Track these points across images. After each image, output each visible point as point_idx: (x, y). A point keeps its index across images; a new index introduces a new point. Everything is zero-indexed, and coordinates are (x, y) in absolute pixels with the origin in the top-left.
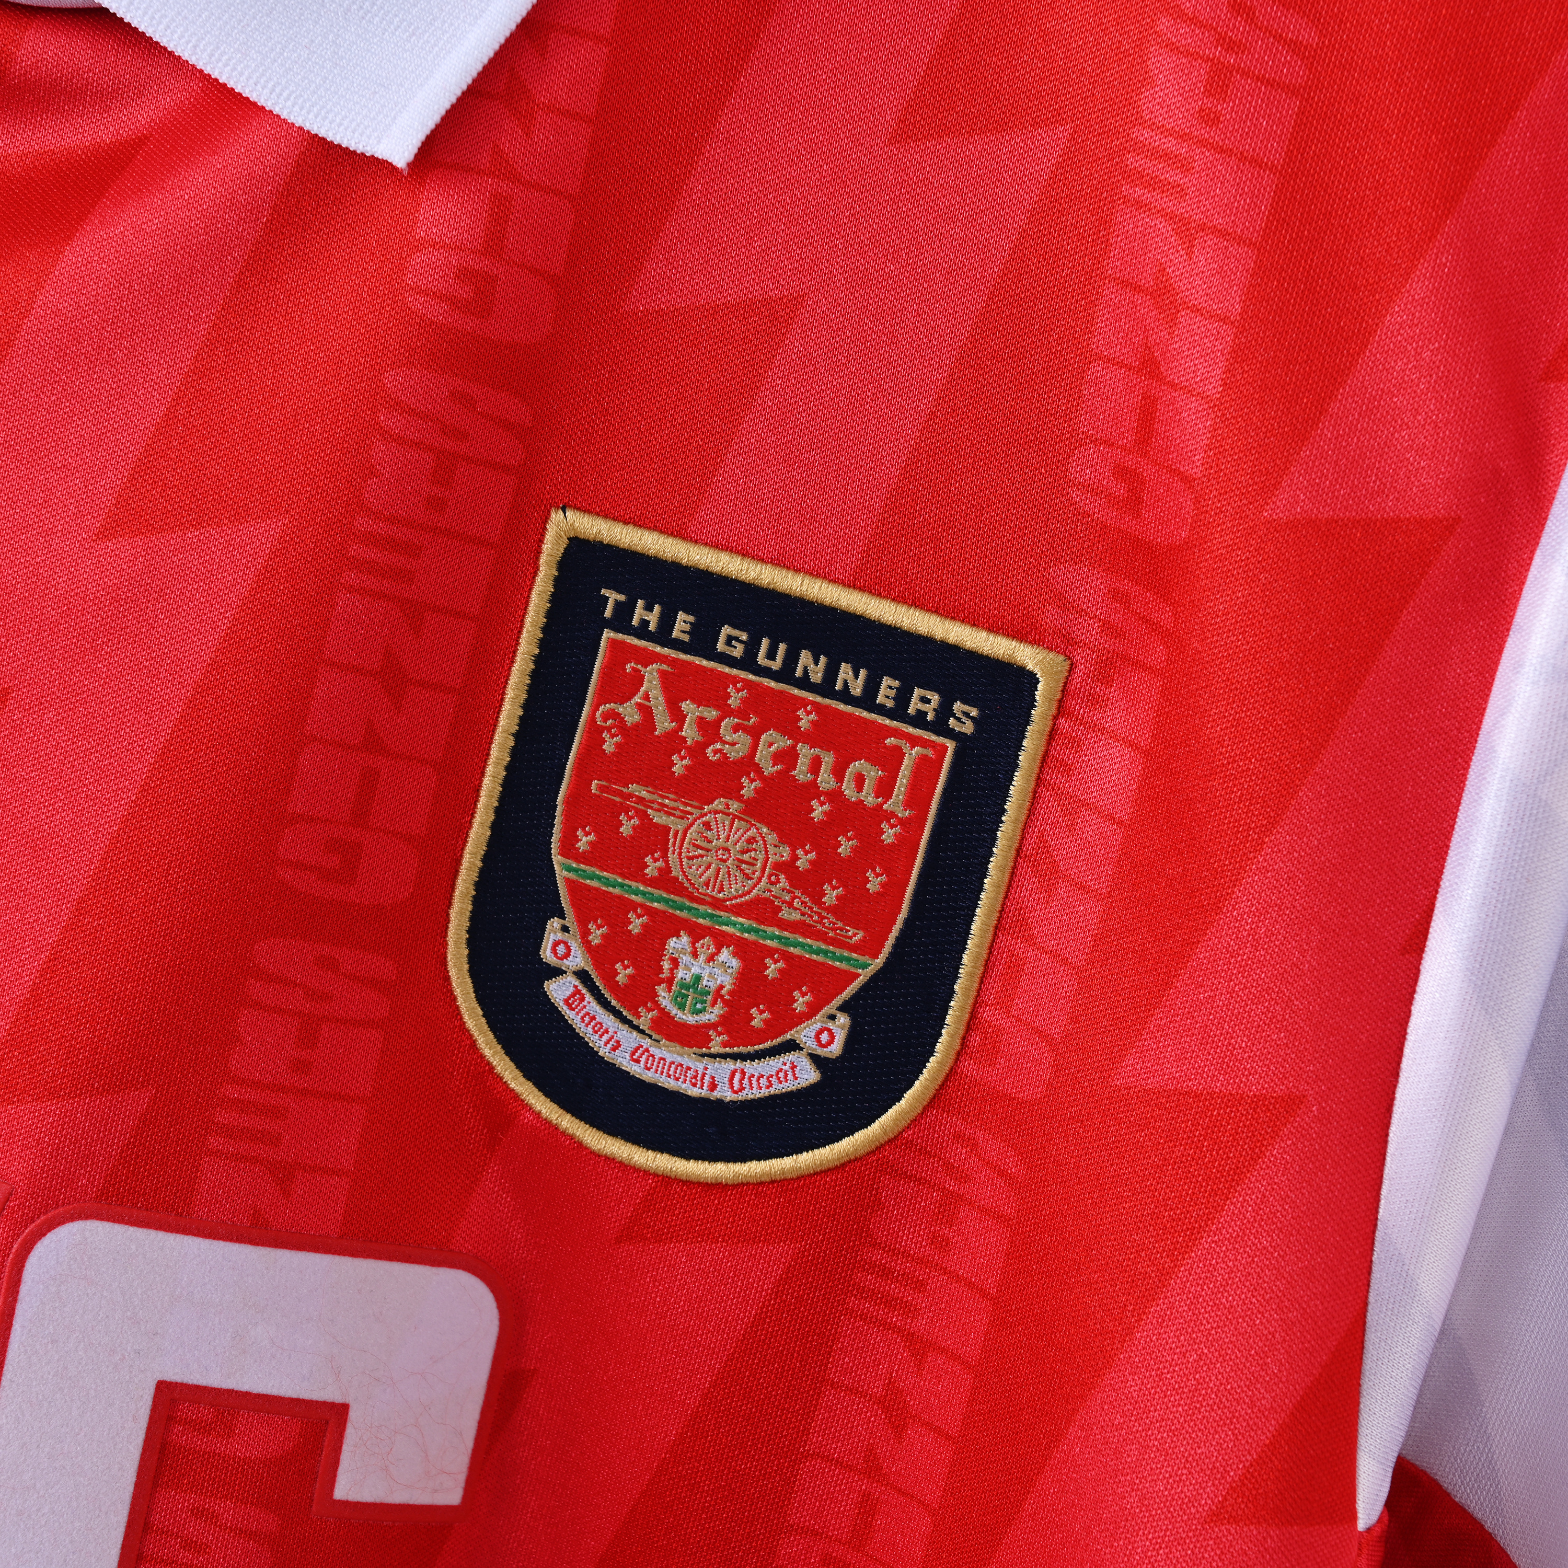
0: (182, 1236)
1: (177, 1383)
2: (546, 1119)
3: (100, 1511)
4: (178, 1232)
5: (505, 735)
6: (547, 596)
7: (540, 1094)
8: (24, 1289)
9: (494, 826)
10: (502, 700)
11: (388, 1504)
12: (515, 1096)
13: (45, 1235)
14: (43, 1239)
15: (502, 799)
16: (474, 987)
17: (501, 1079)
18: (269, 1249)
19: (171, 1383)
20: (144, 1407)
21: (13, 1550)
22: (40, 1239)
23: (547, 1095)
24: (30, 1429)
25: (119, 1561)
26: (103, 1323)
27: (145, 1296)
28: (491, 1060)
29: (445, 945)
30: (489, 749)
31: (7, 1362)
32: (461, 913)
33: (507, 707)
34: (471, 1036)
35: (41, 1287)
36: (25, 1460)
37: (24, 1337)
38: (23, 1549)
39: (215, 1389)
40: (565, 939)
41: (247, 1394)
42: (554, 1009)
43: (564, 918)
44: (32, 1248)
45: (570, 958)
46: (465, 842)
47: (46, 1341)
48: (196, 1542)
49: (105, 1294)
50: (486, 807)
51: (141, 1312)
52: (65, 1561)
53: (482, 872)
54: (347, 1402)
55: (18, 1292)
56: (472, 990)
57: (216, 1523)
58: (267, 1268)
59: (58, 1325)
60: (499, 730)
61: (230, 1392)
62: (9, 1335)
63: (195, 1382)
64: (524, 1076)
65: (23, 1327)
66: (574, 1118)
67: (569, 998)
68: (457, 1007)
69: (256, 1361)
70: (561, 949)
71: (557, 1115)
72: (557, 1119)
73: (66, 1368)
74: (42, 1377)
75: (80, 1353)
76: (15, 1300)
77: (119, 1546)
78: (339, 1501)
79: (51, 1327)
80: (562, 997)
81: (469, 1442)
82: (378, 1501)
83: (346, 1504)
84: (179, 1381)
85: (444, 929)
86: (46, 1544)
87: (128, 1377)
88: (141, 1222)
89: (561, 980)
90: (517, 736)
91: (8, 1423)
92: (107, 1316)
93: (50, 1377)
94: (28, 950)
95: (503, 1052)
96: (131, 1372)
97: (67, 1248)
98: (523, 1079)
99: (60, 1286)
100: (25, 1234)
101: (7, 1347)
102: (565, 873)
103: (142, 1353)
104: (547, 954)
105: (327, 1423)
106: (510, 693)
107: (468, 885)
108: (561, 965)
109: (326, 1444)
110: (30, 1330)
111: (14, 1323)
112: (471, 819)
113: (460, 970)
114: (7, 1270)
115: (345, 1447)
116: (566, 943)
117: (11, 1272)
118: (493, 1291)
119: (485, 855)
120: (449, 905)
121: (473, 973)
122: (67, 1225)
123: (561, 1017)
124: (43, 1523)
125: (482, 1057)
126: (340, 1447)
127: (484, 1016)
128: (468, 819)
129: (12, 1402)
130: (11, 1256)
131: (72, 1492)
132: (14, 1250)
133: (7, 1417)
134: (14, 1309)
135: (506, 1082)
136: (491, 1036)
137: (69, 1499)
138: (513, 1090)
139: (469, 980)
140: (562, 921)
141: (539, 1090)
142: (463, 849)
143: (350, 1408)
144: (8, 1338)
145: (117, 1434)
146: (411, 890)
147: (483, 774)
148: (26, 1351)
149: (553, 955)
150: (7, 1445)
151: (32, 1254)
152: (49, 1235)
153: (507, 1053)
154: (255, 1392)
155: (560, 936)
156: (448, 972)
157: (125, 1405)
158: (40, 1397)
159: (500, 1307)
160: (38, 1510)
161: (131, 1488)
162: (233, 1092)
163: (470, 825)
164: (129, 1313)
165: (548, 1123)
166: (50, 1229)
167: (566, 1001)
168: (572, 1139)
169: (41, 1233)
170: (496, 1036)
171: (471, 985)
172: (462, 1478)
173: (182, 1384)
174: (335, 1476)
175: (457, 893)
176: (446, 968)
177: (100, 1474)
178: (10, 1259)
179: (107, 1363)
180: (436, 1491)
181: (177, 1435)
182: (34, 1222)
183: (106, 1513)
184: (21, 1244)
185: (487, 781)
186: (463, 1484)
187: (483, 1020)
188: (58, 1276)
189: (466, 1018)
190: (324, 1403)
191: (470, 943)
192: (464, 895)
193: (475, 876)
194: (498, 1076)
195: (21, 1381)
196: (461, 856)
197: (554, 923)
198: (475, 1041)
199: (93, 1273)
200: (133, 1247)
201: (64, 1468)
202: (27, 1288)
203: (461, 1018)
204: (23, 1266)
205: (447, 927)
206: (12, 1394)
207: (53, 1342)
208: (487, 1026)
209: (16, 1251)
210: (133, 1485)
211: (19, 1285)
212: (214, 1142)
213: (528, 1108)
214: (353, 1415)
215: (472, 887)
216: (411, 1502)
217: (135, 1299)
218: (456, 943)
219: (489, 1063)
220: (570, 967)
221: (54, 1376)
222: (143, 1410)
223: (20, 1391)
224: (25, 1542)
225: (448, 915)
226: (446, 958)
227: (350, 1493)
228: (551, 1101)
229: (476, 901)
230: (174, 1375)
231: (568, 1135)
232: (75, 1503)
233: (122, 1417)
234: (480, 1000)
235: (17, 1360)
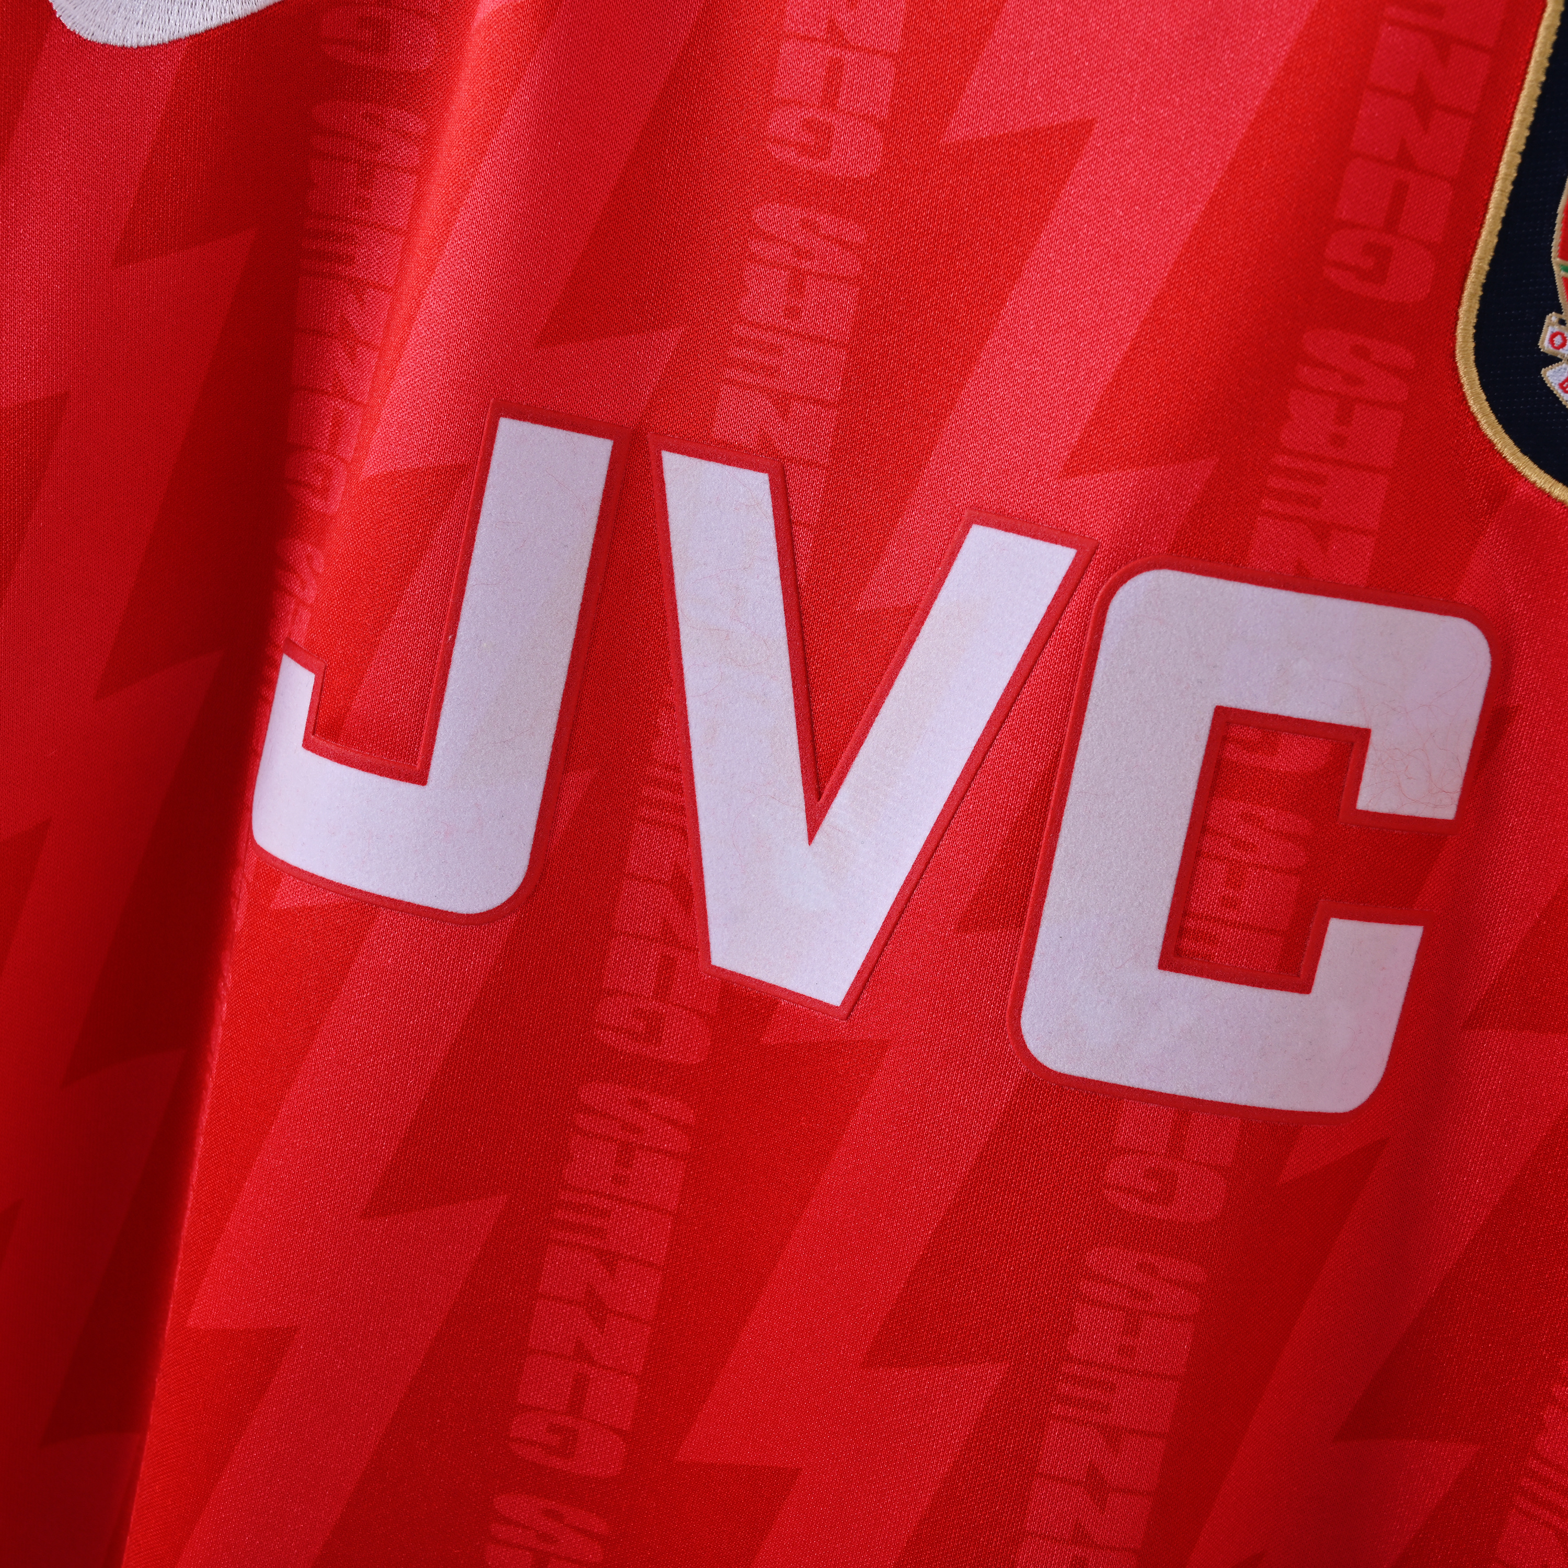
0: (1239, 583)
1: (1231, 708)
2: (1540, 488)
3: (1168, 814)
4: (1235, 580)
5: (1514, 154)
6: (1554, 30)
7: (1535, 466)
8: (1108, 628)
9: (1501, 235)
10: (1511, 123)
11: (1399, 815)
12: (1513, 470)
13: (1125, 582)
14: (1124, 585)
15: (1509, 210)
16: (1479, 375)
17: (1501, 455)
18: (1309, 596)
19: (1226, 708)
20: (1204, 728)
21: (1096, 846)
22: (1122, 585)
23: (1541, 467)
24: (1111, 745)
25: (1182, 857)
26: (1172, 657)
27: (1207, 634)
28: (1492, 438)
29: (1453, 339)
30: (1498, 167)
31: (1092, 689)
32: (1468, 311)
33: (1514, 129)
34: (1475, 419)
35: (1122, 626)
36: (1106, 771)
37: (1107, 669)
38: (1104, 845)
39: (1262, 714)
40: (1562, 331)
41: (1289, 719)
42: (1549, 392)
43: (1561, 313)
44: (1115, 593)
45: (1566, 348)
46: (1474, 249)
47: (1125, 671)
48: (1244, 842)
49: (1174, 632)
50: (1494, 217)
51: (1203, 648)
52: (1138, 855)
53: (1489, 275)
54: (1370, 728)
55: (1102, 630)
56: (1477, 378)
57: (1261, 826)
58: (1307, 612)
59: (1135, 658)
60: (1508, 149)
61: (1275, 717)
62: (1095, 666)
63: (1247, 708)
64: (1521, 451)
65: (1106, 659)
66: (1564, 487)
67: (1564, 383)
68: (1464, 394)
69: (1296, 691)
70: (1558, 340)
71: (1550, 485)
72: (1550, 488)
73: (1141, 694)
74: (1121, 702)
75: (1153, 682)
76: (1100, 637)
77: (1182, 844)
78: (1361, 811)
79: (1129, 660)
80: (1557, 382)
81: (1464, 768)
82: (1392, 812)
83: (1366, 813)
84: (1234, 706)
85: (1453, 326)
86: (1123, 842)
87: (1191, 703)
88: (1206, 571)
89: (1556, 367)
90: (1524, 154)
91: (1092, 740)
92: (1176, 651)
93: (1128, 702)
94: (1111, 342)
95: (1503, 431)
96: (1194, 698)
97: (1144, 593)
98: (1520, 454)
99: (1137, 625)
100: (1109, 581)
101: (1092, 676)
102: (1563, 273)
103: (1203, 682)
104: (1545, 344)
105: (1352, 744)
106: (1518, 117)
107: (1476, 287)
108: (1558, 354)
109: (1351, 762)
110: (1112, 663)
111: (1099, 656)
112: (1480, 229)
113: (1467, 360)
114: (1093, 612)
115: (1367, 766)
116: (1562, 334)
117: (1097, 613)
118: (1487, 638)
119: (1492, 260)
120: (1459, 305)
121: (1479, 363)
122: (1144, 573)
123: (1556, 399)
124: (1121, 823)
125: (1484, 436)
126: (1363, 765)
127: (1487, 400)
128: (1477, 230)
129: (1097, 723)
130: (1097, 600)
131: (1145, 798)
132: (1099, 595)
133: (1092, 735)
134: (1099, 645)
135: (1505, 457)
136: (1493, 417)
137: (1142, 804)
138: (1511, 464)
139: (1474, 370)
140: (1559, 316)
141: (1535, 463)
142: (1472, 255)
143: (1372, 733)
144: (1094, 669)
145: (1182, 750)
146: (1428, 291)
147: (1491, 189)
148: (1108, 680)
149: (1550, 346)
150: (1092, 759)
151: (1115, 598)
152: (1129, 582)
153: (1507, 432)
154: (1295, 716)
155: (1557, 328)
156: (1456, 363)
157: (1189, 726)
158: (1120, 719)
159: (1492, 653)
160: (1117, 813)
161: (1192, 796)
162: (1282, 460)
163: (1478, 235)
164: (1193, 649)
165: (1541, 491)
166: (1129, 577)
167: (1561, 385)
168: (1562, 505)
169: (1122, 580)
170: (1497, 418)
171: (1477, 374)
172: (1456, 796)
173: (1236, 710)
174: (1358, 790)
175: (1466, 294)
176: (1454, 360)
177: (1167, 784)
178: (1096, 603)
179: (1175, 691)
180: (1436, 806)
181: (1230, 753)
182: (1116, 571)
183: (1173, 816)
184: (1105, 590)
185: (1495, 194)
186: (1457, 803)
187: (1486, 404)
188: (1136, 617)
189: (1471, 403)
190: (1351, 728)
191: (1476, 337)
192: (1472, 295)
193: (1482, 278)
194: (1498, 452)
195: (1103, 705)
196: (1470, 262)
197: (1553, 317)
198: (1478, 423)
199: (1165, 615)
200: (1199, 592)
201: (1138, 778)
202: (1110, 627)
203: (1467, 403)
204: (1107, 609)
205: (1456, 324)
206: (1096, 716)
207: (1130, 672)
208: (1489, 409)
209: (1102, 596)
210: (1194, 793)
211: (1104, 625)
212: (1265, 504)
213: (1525, 480)
214: (1374, 738)
215: (1480, 289)
216: (1417, 815)
217: (1199, 637)
218: (1464, 337)
219: (1490, 442)
220: (1566, 356)
221: (1131, 701)
222: (1203, 731)
223: (1103, 713)
224: (1106, 840)
225: (1457, 313)
226: (1454, 350)
227: (1370, 804)
228: (1545, 472)
229: (1483, 300)
230: (1231, 701)
231: (1560, 501)
232: (1147, 808)
233: (1186, 736)
234: (1485, 386)
235: (1101, 688)
